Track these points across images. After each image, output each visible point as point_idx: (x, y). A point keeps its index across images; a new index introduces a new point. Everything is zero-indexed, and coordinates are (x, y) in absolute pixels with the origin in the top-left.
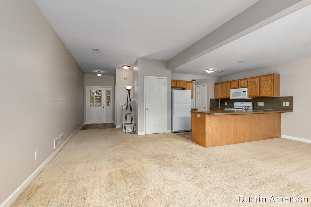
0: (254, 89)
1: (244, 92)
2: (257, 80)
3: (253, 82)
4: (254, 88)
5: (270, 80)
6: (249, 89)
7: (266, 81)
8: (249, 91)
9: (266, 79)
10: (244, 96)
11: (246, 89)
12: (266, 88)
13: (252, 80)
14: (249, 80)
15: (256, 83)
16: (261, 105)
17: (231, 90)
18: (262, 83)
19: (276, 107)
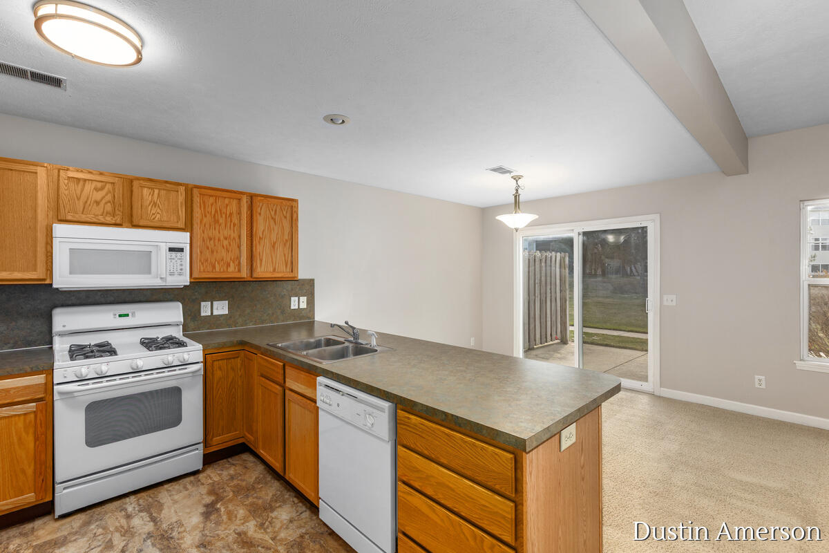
0: (226, 243)
1: (174, 254)
2: (239, 207)
3: (216, 211)
4: (226, 239)
5: (285, 217)
6: (198, 243)
7: (274, 220)
8: (197, 250)
9: (273, 213)
10: (172, 274)
11: (182, 239)
12: (273, 247)
13: (212, 200)
14: (197, 199)
15: (235, 220)
16: (215, 313)
17: (60, 230)
18: (260, 225)
19: (273, 314)
